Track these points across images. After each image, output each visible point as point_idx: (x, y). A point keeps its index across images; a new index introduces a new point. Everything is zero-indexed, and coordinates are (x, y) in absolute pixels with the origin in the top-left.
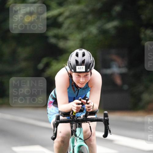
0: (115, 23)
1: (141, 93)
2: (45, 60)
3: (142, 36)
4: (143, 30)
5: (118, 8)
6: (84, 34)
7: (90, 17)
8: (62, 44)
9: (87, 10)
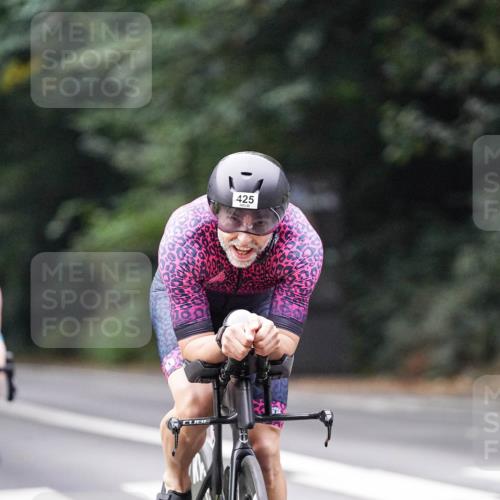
0: (299, 89)
1: (384, 317)
2: (69, 210)
3: (387, 131)
4: (389, 111)
5: (307, 41)
6: (198, 124)
7: (217, 68)
8: (124, 157)
9: (206, 45)
